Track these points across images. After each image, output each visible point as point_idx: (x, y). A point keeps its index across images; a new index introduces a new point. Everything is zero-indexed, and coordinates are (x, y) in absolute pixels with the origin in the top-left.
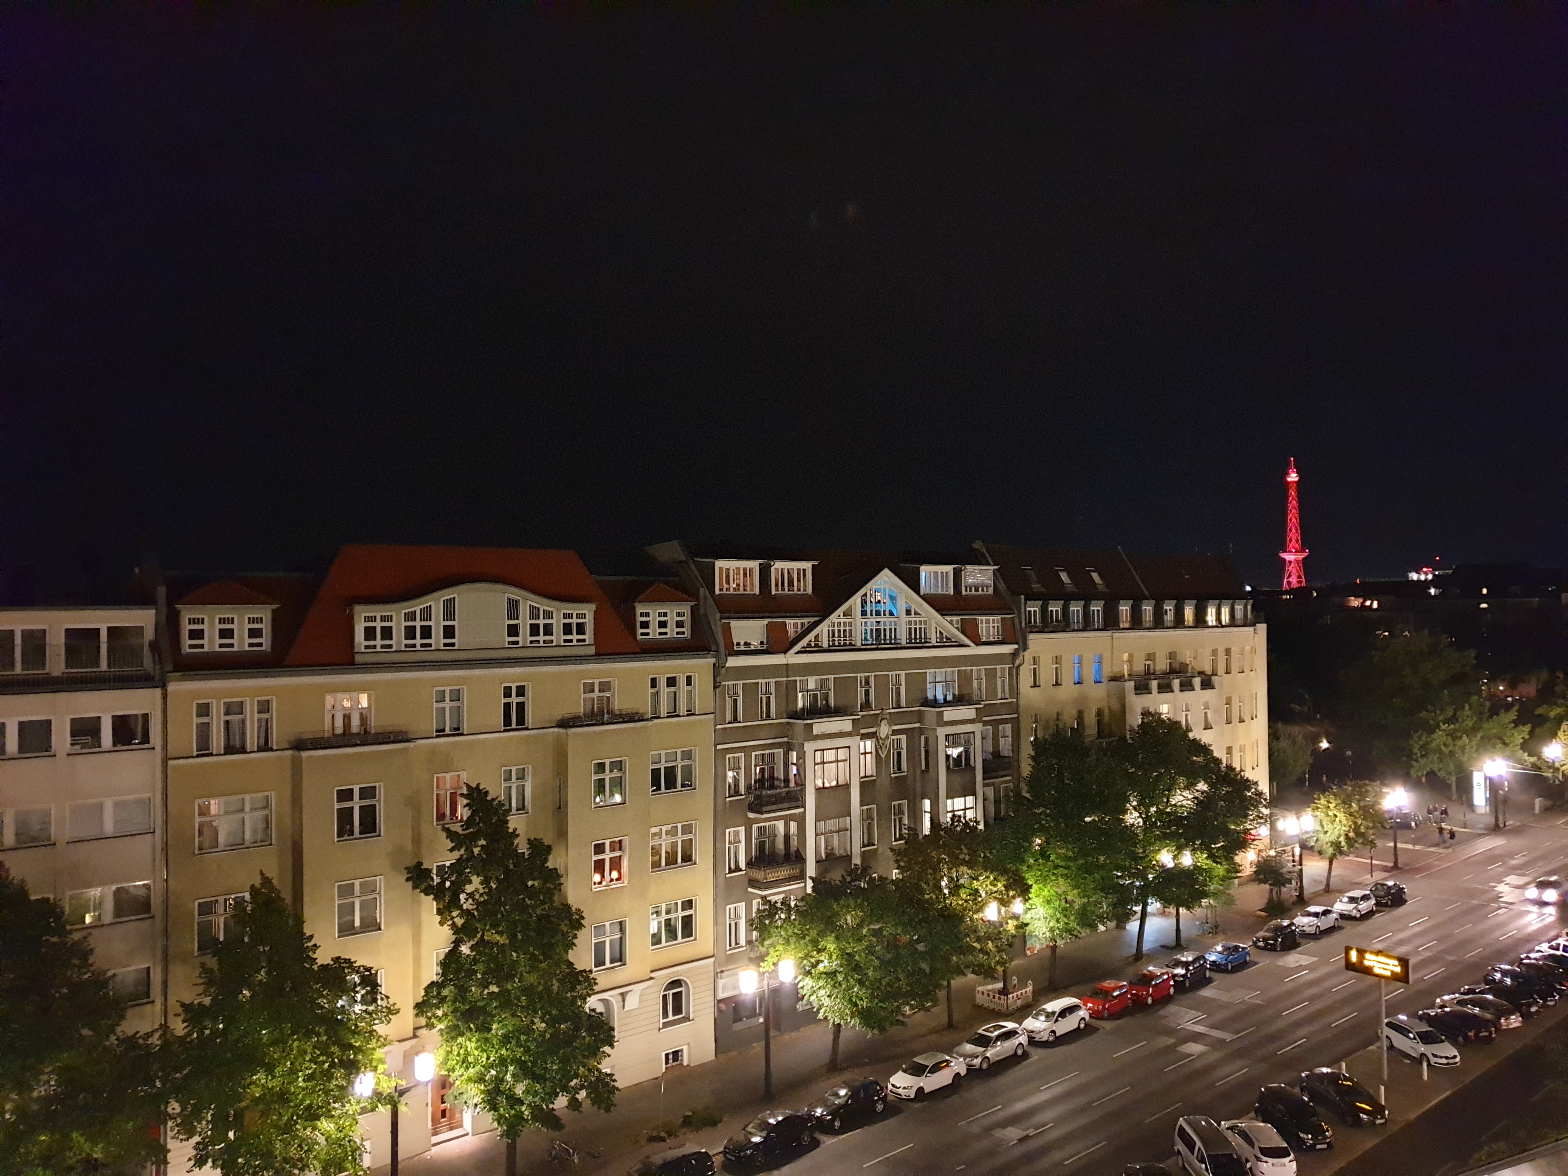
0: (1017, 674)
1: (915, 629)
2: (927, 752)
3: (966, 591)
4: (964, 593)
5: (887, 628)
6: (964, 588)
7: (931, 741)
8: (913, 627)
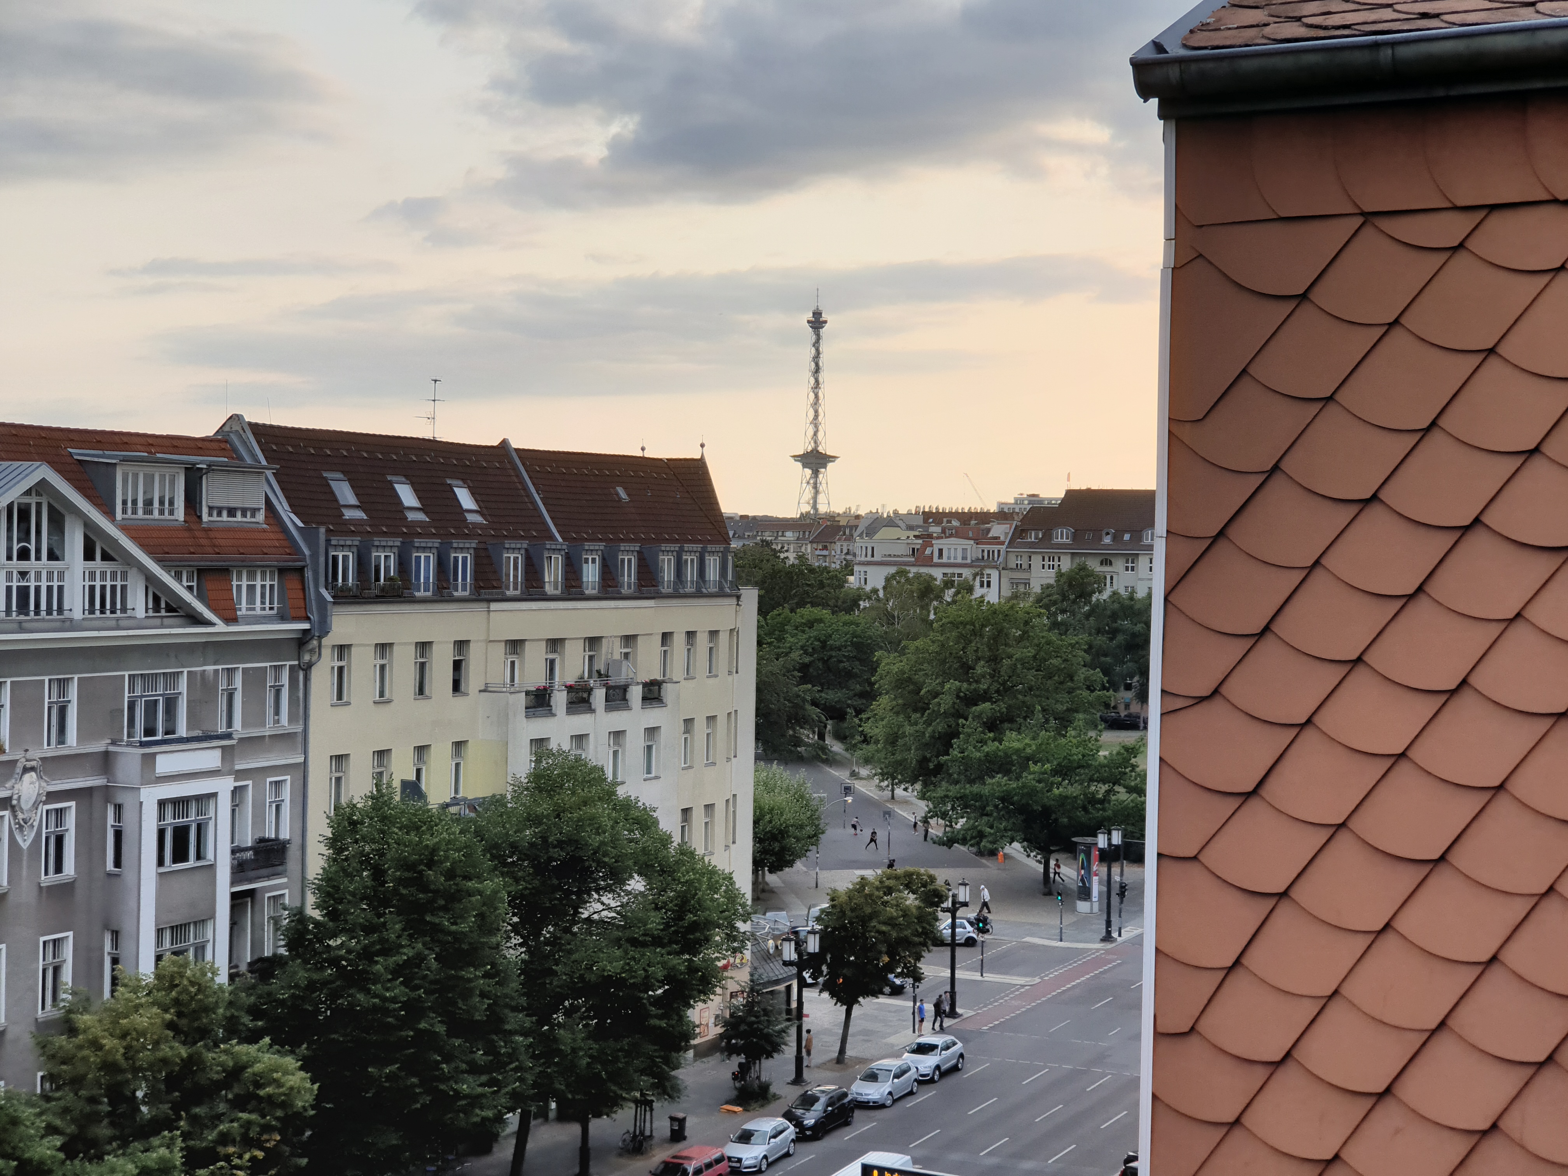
0: (307, 679)
1: (103, 588)
2: (118, 835)
3: (210, 515)
4: (205, 517)
5: (44, 585)
6: (205, 510)
7: (128, 814)
8: (98, 584)
